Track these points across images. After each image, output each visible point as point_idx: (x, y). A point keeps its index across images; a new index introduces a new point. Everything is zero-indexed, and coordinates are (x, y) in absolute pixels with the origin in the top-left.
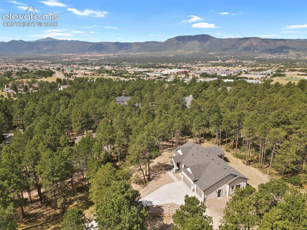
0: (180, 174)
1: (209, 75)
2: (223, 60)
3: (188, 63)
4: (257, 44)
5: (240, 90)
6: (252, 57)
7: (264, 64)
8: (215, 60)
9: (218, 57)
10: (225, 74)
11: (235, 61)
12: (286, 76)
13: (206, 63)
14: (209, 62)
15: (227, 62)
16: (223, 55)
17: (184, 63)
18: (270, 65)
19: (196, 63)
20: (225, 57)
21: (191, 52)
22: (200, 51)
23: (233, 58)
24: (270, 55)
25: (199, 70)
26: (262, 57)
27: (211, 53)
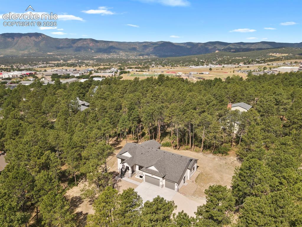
0: (136, 177)
1: (62, 76)
2: (64, 60)
3: (26, 64)
4: (93, 45)
5: (127, 87)
6: (92, 57)
7: (105, 64)
8: (56, 61)
9: (59, 57)
10: (79, 74)
11: (76, 61)
12: (130, 73)
13: (47, 63)
14: (50, 62)
15: (69, 62)
16: (63, 55)
17: (20, 64)
18: (110, 64)
19: (36, 65)
20: (65, 57)
21: (26, 52)
22: (37, 51)
23: (74, 58)
24: (106, 55)
25: (45, 71)
26: (100, 57)
27: (50, 53)
